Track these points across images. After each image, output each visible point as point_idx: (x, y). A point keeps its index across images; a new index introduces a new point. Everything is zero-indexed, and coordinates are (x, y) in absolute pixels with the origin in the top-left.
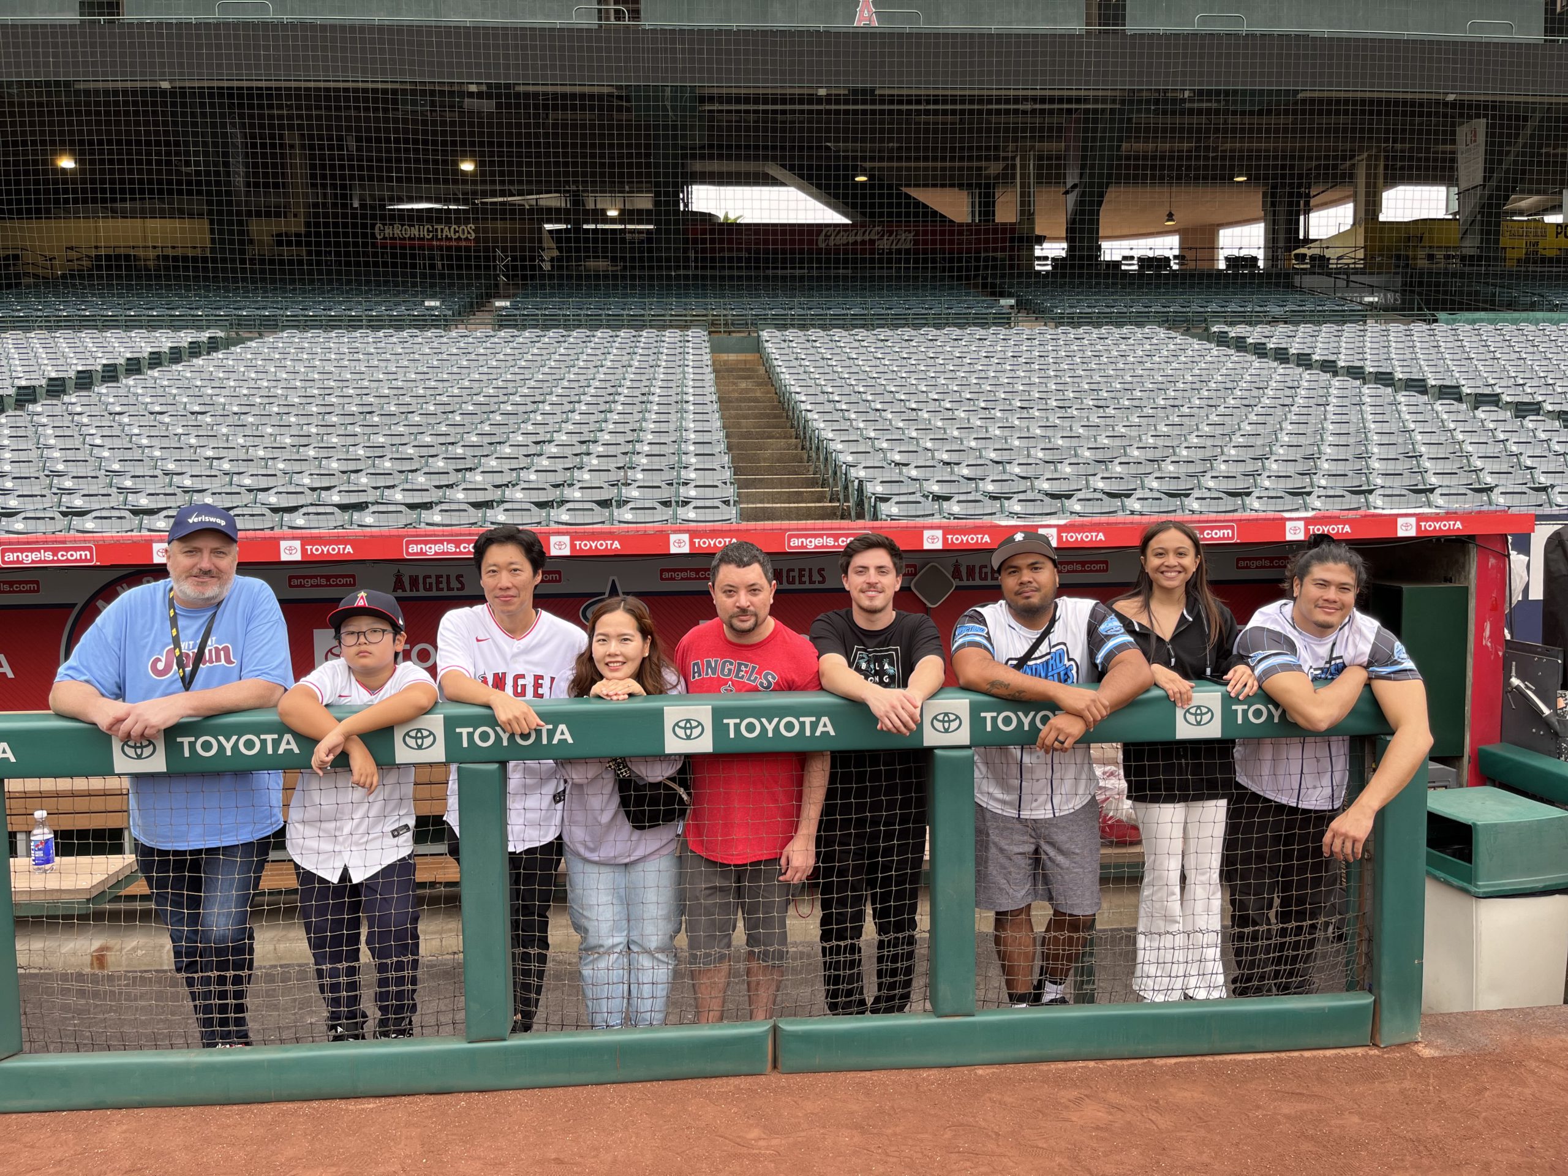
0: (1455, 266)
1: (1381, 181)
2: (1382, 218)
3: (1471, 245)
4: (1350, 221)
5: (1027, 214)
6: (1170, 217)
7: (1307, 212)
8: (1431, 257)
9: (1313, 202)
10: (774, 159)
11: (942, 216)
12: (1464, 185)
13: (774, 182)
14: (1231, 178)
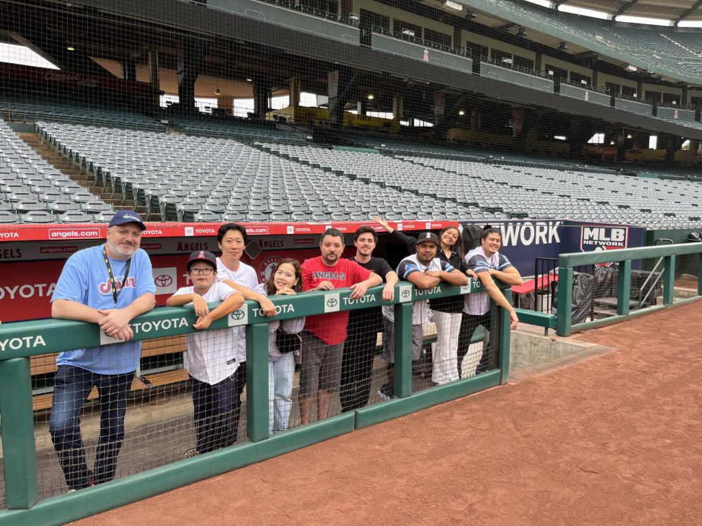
0: (329, 127)
1: (299, 89)
2: (300, 104)
3: (334, 120)
4: (288, 104)
5: (155, 79)
6: (218, 91)
7: (271, 98)
8: (320, 123)
9: (273, 93)
10: (17, 31)
11: (109, 73)
12: (331, 96)
13: (17, 43)
14: (245, 79)
